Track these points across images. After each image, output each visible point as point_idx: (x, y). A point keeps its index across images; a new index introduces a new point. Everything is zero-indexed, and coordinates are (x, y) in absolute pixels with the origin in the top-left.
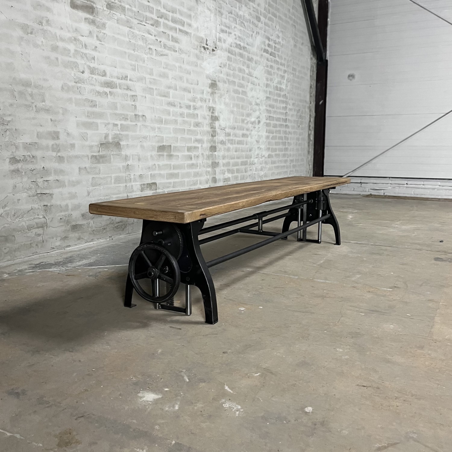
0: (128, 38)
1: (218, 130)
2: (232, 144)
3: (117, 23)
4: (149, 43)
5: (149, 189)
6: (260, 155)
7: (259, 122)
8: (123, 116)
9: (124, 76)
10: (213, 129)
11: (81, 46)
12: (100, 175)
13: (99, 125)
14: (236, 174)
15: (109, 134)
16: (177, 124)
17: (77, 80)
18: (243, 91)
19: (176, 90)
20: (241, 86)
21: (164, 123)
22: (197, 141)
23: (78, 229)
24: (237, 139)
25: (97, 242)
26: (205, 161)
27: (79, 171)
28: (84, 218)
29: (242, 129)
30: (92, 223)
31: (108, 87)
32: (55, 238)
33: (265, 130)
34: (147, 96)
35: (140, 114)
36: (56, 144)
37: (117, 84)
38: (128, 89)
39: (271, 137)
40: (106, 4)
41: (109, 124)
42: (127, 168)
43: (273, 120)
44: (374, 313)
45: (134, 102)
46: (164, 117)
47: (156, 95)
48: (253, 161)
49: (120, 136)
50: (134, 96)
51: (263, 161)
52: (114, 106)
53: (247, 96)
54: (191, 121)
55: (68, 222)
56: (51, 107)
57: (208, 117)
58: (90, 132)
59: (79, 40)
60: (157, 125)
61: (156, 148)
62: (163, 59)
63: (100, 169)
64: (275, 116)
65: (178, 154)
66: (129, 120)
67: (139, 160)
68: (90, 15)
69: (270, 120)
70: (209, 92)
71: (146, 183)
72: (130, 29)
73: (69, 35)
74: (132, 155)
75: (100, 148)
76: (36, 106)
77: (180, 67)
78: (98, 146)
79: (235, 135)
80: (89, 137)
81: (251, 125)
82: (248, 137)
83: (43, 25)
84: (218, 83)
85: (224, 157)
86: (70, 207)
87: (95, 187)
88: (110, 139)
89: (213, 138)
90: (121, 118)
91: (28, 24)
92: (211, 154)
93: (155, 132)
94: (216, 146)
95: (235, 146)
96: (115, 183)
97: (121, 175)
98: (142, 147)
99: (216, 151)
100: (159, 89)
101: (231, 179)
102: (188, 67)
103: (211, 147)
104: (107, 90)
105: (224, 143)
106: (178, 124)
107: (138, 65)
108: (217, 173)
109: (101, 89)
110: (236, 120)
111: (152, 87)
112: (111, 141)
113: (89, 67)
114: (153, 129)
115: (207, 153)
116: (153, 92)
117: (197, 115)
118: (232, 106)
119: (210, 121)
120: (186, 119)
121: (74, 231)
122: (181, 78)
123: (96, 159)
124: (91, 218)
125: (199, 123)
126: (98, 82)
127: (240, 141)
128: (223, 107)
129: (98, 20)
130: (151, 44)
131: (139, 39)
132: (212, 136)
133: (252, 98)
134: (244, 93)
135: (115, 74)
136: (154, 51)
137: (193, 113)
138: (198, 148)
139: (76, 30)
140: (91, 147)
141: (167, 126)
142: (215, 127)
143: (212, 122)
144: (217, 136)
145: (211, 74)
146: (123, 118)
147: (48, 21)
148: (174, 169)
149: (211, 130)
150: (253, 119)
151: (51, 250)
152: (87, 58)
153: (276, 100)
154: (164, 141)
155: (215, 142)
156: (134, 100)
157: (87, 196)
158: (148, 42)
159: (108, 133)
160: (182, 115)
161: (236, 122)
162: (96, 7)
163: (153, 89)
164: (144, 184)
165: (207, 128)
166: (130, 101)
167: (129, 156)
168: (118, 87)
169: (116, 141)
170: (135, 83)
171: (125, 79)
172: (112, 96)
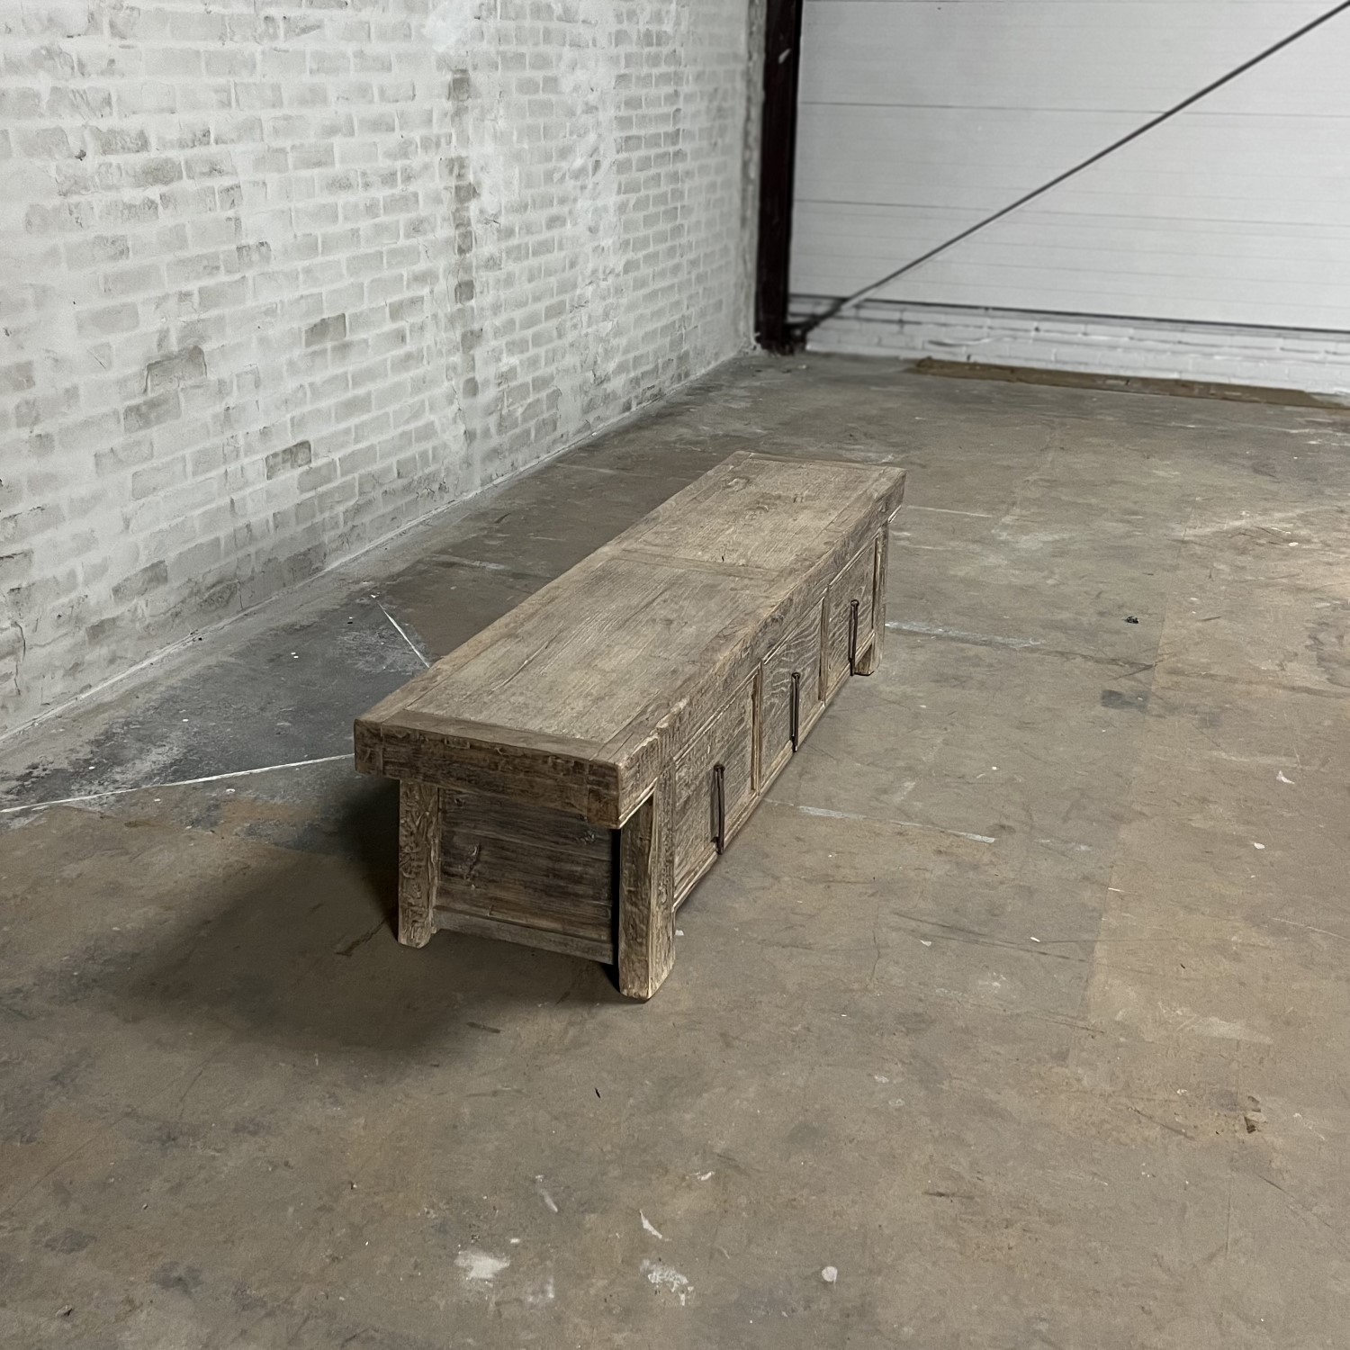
1: (477, 228)
2: (518, 259)
5: (288, 465)
6: (601, 271)
7: (597, 165)
8: (205, 263)
9: (199, 134)
10: (462, 230)
11: (69, 69)
12: (153, 461)
13: (140, 309)
14: (532, 352)
15: (168, 329)
16: (359, 241)
17: (67, 186)
18: (547, 80)
19: (351, 133)
20: (542, 62)
21: (320, 250)
22: (417, 278)
23: (107, 633)
24: (531, 240)
25: (161, 656)
26: (444, 335)
27: (97, 464)
28: (121, 598)
29: (547, 202)
30: (144, 606)
31: (156, 181)
32: (48, 676)
33: (615, 186)
34: (270, 178)
35: (252, 241)
36: (27, 403)
37: (179, 164)
38: (214, 170)
39: (631, 205)
41: (165, 298)
42: (225, 419)
43: (638, 147)
44: (952, 936)
45: (233, 210)
46: (319, 231)
47: (296, 168)
48: (580, 297)
49: (200, 326)
50: (232, 189)
51: (609, 289)
52: (177, 238)
53: (561, 93)
54: (398, 222)
55: (78, 621)
57: (448, 197)
58: (114, 340)
59: (60, 53)
60: (300, 264)
61: (303, 335)
62: (309, 44)
63: (151, 444)
64: (642, 132)
65: (365, 336)
66: (222, 268)
67: (257, 384)
69: (626, 150)
70: (446, 114)
71: (280, 448)
74: (238, 376)
75: (147, 378)
77: (362, 54)
78: (140, 374)
79: (529, 229)
80: (115, 353)
81: (572, 182)
82: (564, 224)
84: (472, 74)
85: (496, 309)
86: (80, 578)
87: (143, 500)
88: (174, 346)
89: (462, 256)
90: (201, 269)
92: (459, 310)
93: (298, 286)
94: (472, 282)
95: (526, 263)
96: (195, 474)
97: (208, 444)
98: (263, 341)
99: (472, 297)
100: (302, 145)
101: (519, 369)
102: (383, 49)
103: (460, 285)
104: (155, 192)
105: (495, 264)
106: (363, 242)
107: (236, 85)
108: (478, 364)
109: (137, 195)
110: (528, 181)
111: (281, 142)
112: (175, 348)
113: (97, 135)
114: (292, 277)
115: (450, 307)
116: (286, 160)
117: (416, 195)
118: (515, 138)
119: (454, 207)
120: (383, 219)
121: (97, 643)
122: (363, 91)
123: (140, 415)
124: (138, 593)
125: (422, 222)
126: (127, 174)
127: (541, 244)
128: (489, 148)
130: (270, 4)
132: (461, 251)
133: (575, 94)
134: (552, 83)
135: (173, 134)
136: (281, 24)
137: (404, 193)
138: (421, 299)
140: (121, 383)
141: (331, 258)
142: (469, 220)
143: (459, 206)
144: (474, 249)
145: (452, 53)
146: (205, 267)
148: (356, 384)
149: (457, 232)
150: (578, 162)
151: (41, 710)
152: (88, 104)
153: (645, 81)
154: (325, 305)
155: (468, 269)
156: (231, 201)
157: (122, 532)
159: (165, 327)
160: (371, 209)
161: (529, 186)
163: (282, 151)
164: (275, 455)
165: (445, 231)
166: (222, 207)
167: (228, 380)
168: (184, 173)
169: (192, 346)
170: (230, 147)
171: (201, 143)
172: (171, 206)
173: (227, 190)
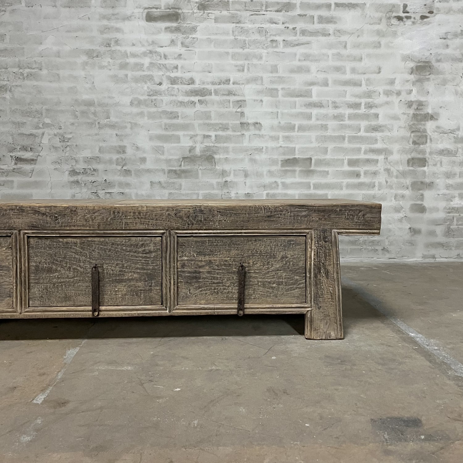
0: (233, 35)
1: (432, 134)
3: (215, 22)
4: (270, 35)
8: (221, 126)
9: (223, 80)
10: (419, 134)
11: (159, 57)
12: (181, 191)
13: (182, 138)
15: (196, 147)
16: (327, 130)
17: (151, 93)
19: (327, 85)
21: (296, 129)
22: (373, 151)
26: (394, 179)
27: (151, 185)
31: (197, 95)
34: (265, 99)
35: (250, 121)
36: (122, 158)
37: (211, 90)
38: (230, 93)
40: (197, 5)
41: (196, 135)
42: (224, 185)
45: (240, 109)
46: (297, 123)
47: (283, 96)
49: (214, 149)
50: (241, 101)
52: (206, 115)
54: (360, 125)
56: (117, 123)
58: (167, 146)
59: (156, 52)
60: (281, 134)
61: (280, 163)
62: (300, 51)
63: (180, 185)
65: (327, 170)
67: (246, 175)
68: (173, 22)
70: (408, 81)
72: (238, 25)
73: (143, 49)
74: (234, 170)
75: (182, 161)
76: (99, 123)
77: (338, 54)
78: (179, 160)
80: (166, 150)
83: (112, 46)
84: (435, 64)
88: (198, 152)
89: (417, 146)
90: (217, 128)
91: (94, 48)
92: (410, 170)
93: (278, 142)
94: (425, 159)
97: (213, 192)
98: (253, 161)
99: (425, 166)
100: (288, 88)
102: (356, 52)
104: (196, 99)
105: (450, 153)
106: (330, 130)
107: (248, 64)
109: (186, 99)
111: (275, 86)
112: (199, 154)
113: (169, 78)
114: (276, 138)
116: (278, 93)
117: (377, 116)
119: (410, 123)
120: (347, 122)
123: (176, 174)
125: (380, 127)
126: (182, 91)
128: (449, 98)
129: (185, 25)
130: (275, 35)
131: (253, 33)
132: (414, 143)
135: (209, 80)
136: (281, 43)
137: (366, 113)
138: (377, 161)
139: (153, 42)
140: (168, 161)
141: (304, 134)
142: (425, 130)
143: (416, 123)
144: (428, 144)
145: (416, 53)
147: (117, 42)
148: (316, 188)
149: (412, 134)
152: (166, 68)
154: (297, 152)
155: (423, 152)
156: (239, 105)
158: (269, 33)
159: (194, 146)
160: (338, 117)
162: (183, 12)
163: (277, 90)
165: (401, 133)
166: (233, 107)
167: (228, 171)
168: (213, 94)
169: (208, 155)
170: (242, 86)
171: (224, 83)
172: (203, 105)
173: (238, 102)
